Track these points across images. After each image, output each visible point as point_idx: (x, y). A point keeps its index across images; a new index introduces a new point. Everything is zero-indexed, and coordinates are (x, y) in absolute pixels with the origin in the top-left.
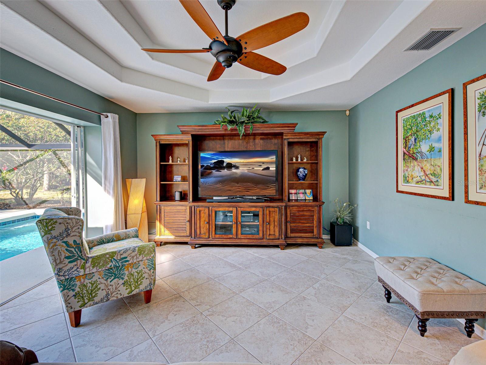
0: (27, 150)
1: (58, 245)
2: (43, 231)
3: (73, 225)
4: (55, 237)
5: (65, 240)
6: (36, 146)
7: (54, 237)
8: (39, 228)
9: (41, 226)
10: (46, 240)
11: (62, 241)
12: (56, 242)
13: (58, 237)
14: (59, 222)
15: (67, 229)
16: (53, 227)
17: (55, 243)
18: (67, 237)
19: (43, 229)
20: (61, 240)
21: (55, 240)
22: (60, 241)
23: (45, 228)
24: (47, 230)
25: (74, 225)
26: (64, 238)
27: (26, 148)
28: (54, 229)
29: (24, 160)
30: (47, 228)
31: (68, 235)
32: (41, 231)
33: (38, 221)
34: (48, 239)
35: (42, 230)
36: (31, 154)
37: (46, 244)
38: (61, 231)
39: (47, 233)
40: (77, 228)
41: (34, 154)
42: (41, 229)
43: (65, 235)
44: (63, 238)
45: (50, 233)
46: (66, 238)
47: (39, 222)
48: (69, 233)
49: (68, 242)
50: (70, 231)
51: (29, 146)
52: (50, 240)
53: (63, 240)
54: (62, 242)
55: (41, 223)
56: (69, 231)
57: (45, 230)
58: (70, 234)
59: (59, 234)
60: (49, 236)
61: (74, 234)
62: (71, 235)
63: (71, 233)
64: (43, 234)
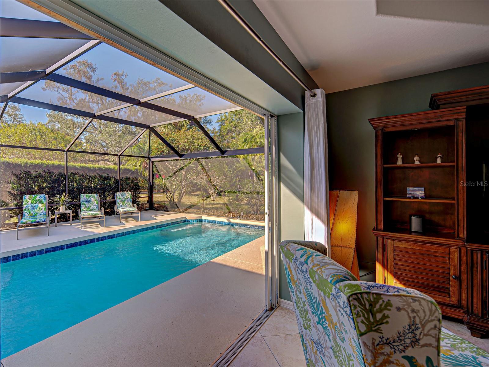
0: (178, 160)
1: (395, 362)
2: (363, 322)
3: (424, 318)
4: (388, 341)
5: (410, 352)
6: (184, 156)
7: (386, 340)
8: (353, 312)
9: (359, 309)
10: (369, 344)
11: (403, 354)
12: (391, 353)
13: (394, 342)
14: (397, 306)
15: (413, 325)
16: (384, 317)
17: (389, 355)
18: (413, 347)
19: (364, 316)
20: (400, 352)
21: (387, 349)
22: (398, 352)
23: (368, 315)
24: (372, 320)
25: (427, 318)
26: (408, 346)
27: (178, 158)
28: (387, 322)
29: (175, 169)
30: (372, 315)
31: (415, 342)
32: (359, 319)
33: (352, 295)
34: (373, 343)
35: (362, 318)
36: (181, 163)
37: (369, 354)
38: (401, 330)
39: (371, 327)
40: (433, 327)
41: (182, 163)
42: (358, 315)
43: (408, 341)
44: (406, 347)
45: (378, 329)
46: (410, 348)
47: (354, 299)
48: (417, 337)
49: (414, 358)
50: (420, 330)
51: (181, 156)
52: (378, 347)
53: (404, 351)
54: (403, 357)
55: (358, 300)
56: (418, 332)
57: (368, 319)
58: (419, 340)
59: (396, 336)
60: (376, 335)
61: (428, 342)
62: (422, 342)
63: (421, 337)
64: (363, 328)
